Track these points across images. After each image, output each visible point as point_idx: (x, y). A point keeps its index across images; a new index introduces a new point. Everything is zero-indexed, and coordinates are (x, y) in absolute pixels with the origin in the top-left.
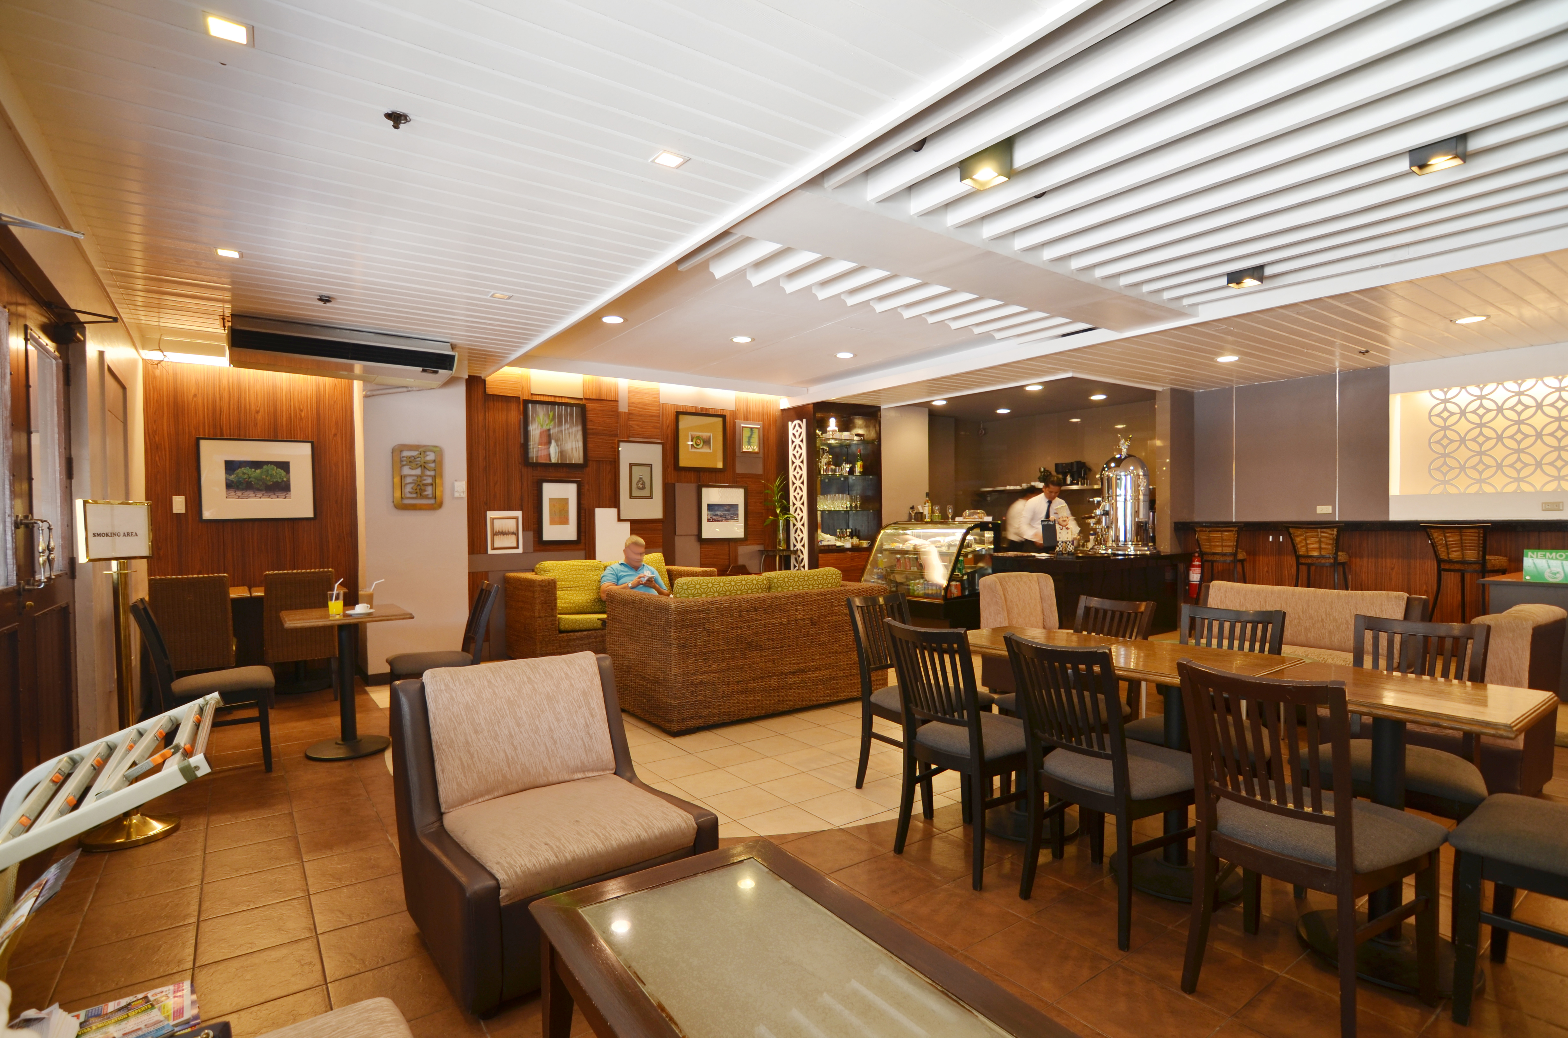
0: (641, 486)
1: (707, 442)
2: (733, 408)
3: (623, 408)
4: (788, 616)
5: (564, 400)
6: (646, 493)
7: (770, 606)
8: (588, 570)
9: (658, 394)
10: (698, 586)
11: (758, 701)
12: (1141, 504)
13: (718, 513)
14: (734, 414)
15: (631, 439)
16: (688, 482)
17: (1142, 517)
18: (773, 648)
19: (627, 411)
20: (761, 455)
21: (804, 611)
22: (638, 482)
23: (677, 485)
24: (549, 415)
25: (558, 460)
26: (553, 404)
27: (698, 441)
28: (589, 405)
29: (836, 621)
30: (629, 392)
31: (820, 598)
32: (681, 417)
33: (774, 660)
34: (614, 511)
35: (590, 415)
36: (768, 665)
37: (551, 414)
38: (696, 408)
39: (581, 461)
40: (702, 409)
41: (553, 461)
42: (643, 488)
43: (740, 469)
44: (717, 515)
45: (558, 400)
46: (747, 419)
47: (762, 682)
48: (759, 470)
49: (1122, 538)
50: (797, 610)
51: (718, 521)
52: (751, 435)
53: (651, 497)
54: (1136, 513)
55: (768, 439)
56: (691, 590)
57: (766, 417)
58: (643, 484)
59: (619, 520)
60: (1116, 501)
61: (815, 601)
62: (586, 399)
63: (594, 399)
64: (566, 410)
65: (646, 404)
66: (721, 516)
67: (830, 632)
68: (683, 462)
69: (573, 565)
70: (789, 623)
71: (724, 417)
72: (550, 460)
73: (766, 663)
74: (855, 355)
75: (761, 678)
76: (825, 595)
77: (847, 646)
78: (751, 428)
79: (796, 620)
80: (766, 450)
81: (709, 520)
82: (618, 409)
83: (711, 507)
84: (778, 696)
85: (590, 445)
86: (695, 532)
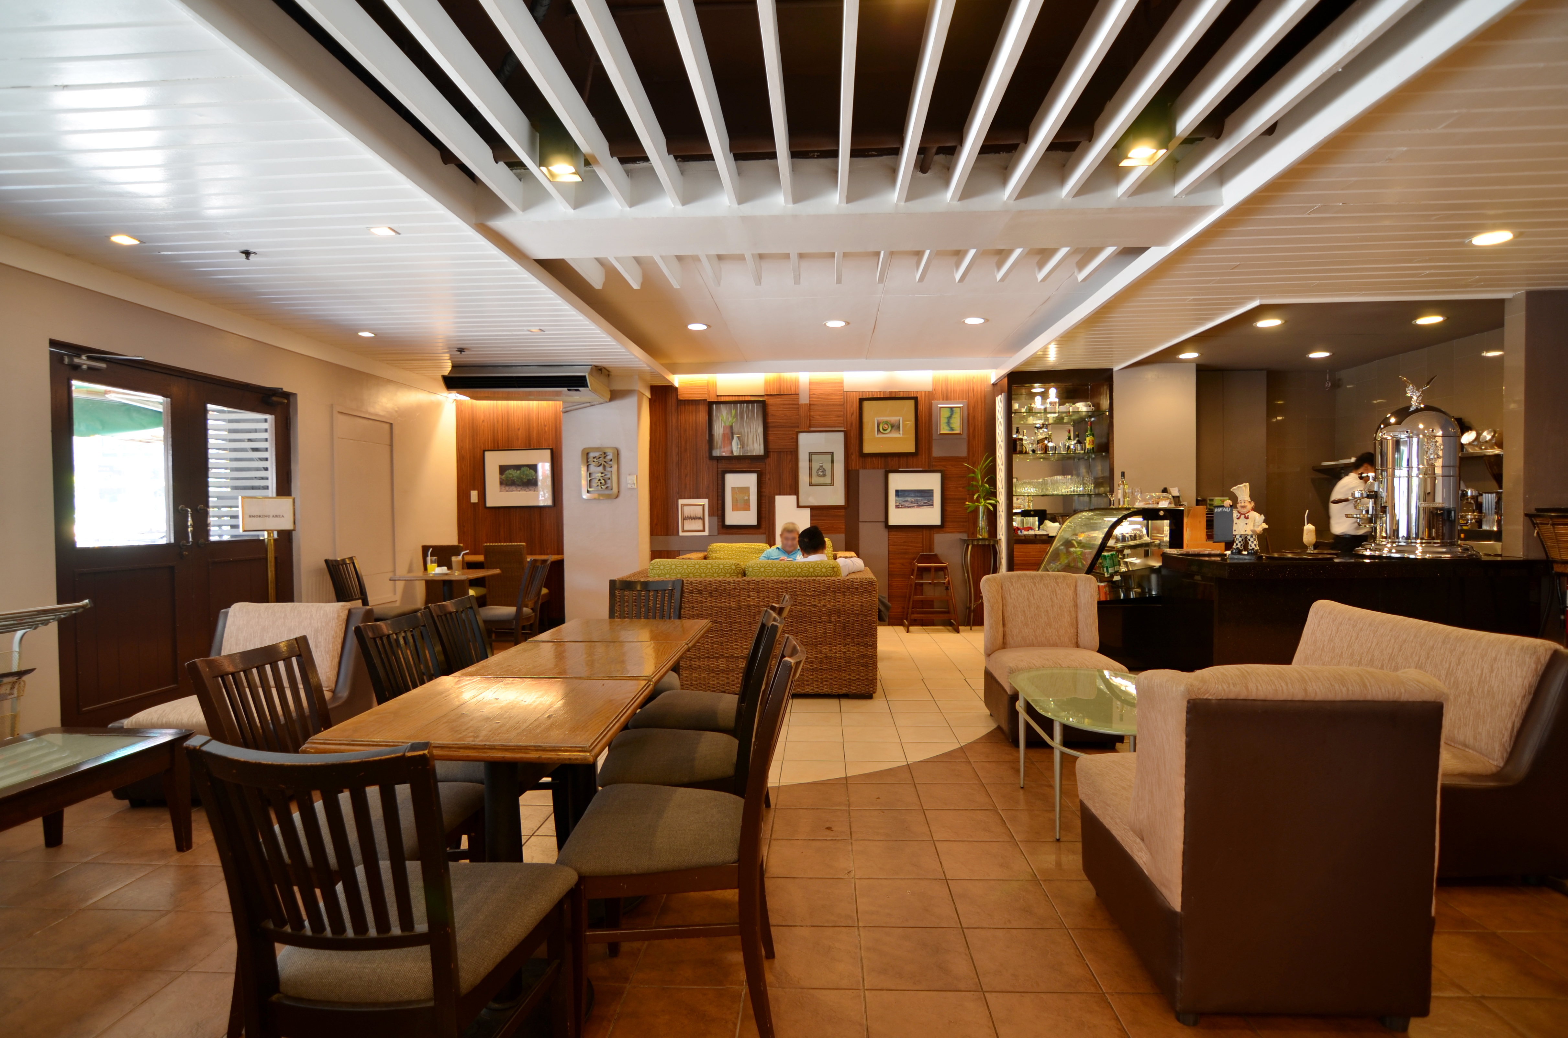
0: (821, 474)
1: (895, 427)
2: (929, 388)
3: (804, 400)
4: (739, 601)
5: (747, 399)
6: (828, 480)
7: (716, 590)
8: (751, 552)
9: (842, 383)
10: (662, 567)
11: (704, 679)
12: (1439, 482)
13: (909, 499)
14: (931, 395)
15: (812, 429)
16: (874, 468)
17: (1440, 500)
18: (722, 630)
19: (808, 402)
20: (965, 436)
21: (759, 597)
22: (819, 470)
23: (862, 472)
24: (731, 413)
25: (740, 453)
26: (735, 403)
27: (886, 426)
28: (770, 401)
29: (801, 611)
30: (810, 383)
31: (780, 585)
32: (866, 404)
33: (722, 643)
34: (793, 498)
35: (771, 410)
36: (715, 646)
37: (733, 412)
38: (884, 392)
39: (762, 452)
40: (891, 393)
41: (735, 454)
42: (824, 475)
43: (937, 452)
44: (907, 501)
45: (741, 399)
46: (946, 398)
47: (708, 661)
48: (963, 453)
49: (1403, 532)
50: (749, 596)
51: (909, 507)
52: (952, 415)
53: (832, 484)
54: (1428, 495)
55: (974, 418)
56: (656, 570)
57: (971, 394)
58: (824, 471)
59: (798, 506)
60: (1393, 475)
61: (773, 588)
62: (767, 395)
63: (775, 395)
64: (747, 407)
65: (829, 394)
66: (912, 502)
67: (792, 622)
68: (868, 449)
69: (739, 548)
70: (740, 608)
71: (915, 399)
72: (732, 452)
73: (712, 644)
74: (986, 320)
75: (708, 658)
76: (787, 583)
77: (816, 639)
78: (951, 408)
79: (749, 606)
80: (971, 430)
81: (897, 507)
82: (798, 401)
83: (898, 493)
84: (728, 678)
85: (771, 438)
86: (883, 519)
